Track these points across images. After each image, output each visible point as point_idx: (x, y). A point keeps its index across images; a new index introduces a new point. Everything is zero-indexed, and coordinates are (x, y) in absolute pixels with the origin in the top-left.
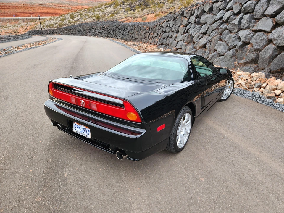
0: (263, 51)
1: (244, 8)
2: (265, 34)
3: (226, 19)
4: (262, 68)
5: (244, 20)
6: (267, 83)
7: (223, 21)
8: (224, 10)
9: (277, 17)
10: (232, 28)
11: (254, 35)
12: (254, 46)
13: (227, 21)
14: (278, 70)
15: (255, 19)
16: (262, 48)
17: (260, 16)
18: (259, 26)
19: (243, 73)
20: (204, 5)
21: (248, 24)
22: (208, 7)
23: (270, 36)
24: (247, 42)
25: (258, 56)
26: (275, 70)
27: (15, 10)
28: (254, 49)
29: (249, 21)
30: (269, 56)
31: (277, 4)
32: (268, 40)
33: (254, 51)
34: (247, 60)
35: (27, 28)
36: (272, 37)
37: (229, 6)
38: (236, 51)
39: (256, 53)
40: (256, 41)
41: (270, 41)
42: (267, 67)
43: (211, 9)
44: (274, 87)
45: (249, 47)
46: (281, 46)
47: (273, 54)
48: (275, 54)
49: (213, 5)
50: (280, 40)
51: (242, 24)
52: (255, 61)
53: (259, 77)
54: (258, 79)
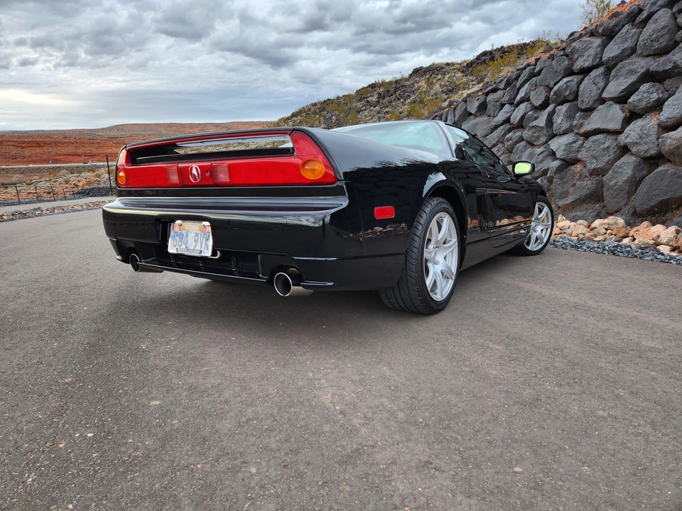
0: (610, 172)
1: (555, 93)
2: (609, 137)
3: (517, 120)
4: (616, 208)
5: (559, 116)
6: (633, 236)
7: (512, 126)
8: (511, 104)
9: (630, 100)
10: (533, 136)
11: (584, 143)
12: (588, 165)
13: (521, 125)
14: (654, 207)
15: (582, 110)
16: (607, 167)
17: (594, 103)
18: (595, 122)
19: (572, 223)
20: (466, 102)
21: (568, 124)
22: (476, 104)
23: (622, 139)
24: (571, 158)
25: (601, 185)
26: (645, 207)
27: (54, 150)
28: (589, 170)
29: (570, 117)
30: (626, 180)
31: (627, 74)
32: (620, 148)
33: (591, 175)
34: (578, 197)
35: (77, 184)
36: (628, 140)
37: (522, 94)
38: (548, 182)
39: (595, 179)
40: (591, 153)
41: (625, 150)
42: (625, 205)
43: (483, 108)
44: (652, 242)
45: (578, 167)
46: (651, 155)
47: (634, 174)
48: (639, 175)
49: (486, 99)
50: (645, 143)
51: (555, 126)
52: (596, 196)
53: (611, 226)
54: (609, 231)
